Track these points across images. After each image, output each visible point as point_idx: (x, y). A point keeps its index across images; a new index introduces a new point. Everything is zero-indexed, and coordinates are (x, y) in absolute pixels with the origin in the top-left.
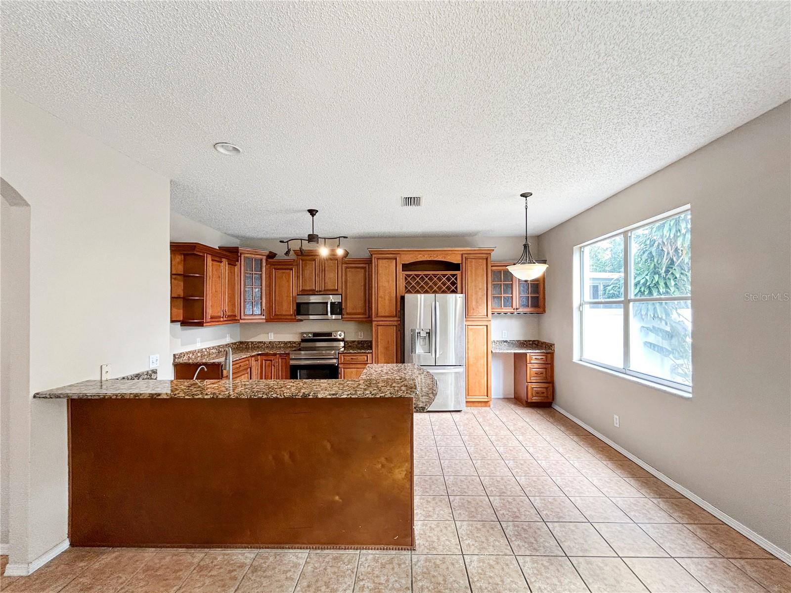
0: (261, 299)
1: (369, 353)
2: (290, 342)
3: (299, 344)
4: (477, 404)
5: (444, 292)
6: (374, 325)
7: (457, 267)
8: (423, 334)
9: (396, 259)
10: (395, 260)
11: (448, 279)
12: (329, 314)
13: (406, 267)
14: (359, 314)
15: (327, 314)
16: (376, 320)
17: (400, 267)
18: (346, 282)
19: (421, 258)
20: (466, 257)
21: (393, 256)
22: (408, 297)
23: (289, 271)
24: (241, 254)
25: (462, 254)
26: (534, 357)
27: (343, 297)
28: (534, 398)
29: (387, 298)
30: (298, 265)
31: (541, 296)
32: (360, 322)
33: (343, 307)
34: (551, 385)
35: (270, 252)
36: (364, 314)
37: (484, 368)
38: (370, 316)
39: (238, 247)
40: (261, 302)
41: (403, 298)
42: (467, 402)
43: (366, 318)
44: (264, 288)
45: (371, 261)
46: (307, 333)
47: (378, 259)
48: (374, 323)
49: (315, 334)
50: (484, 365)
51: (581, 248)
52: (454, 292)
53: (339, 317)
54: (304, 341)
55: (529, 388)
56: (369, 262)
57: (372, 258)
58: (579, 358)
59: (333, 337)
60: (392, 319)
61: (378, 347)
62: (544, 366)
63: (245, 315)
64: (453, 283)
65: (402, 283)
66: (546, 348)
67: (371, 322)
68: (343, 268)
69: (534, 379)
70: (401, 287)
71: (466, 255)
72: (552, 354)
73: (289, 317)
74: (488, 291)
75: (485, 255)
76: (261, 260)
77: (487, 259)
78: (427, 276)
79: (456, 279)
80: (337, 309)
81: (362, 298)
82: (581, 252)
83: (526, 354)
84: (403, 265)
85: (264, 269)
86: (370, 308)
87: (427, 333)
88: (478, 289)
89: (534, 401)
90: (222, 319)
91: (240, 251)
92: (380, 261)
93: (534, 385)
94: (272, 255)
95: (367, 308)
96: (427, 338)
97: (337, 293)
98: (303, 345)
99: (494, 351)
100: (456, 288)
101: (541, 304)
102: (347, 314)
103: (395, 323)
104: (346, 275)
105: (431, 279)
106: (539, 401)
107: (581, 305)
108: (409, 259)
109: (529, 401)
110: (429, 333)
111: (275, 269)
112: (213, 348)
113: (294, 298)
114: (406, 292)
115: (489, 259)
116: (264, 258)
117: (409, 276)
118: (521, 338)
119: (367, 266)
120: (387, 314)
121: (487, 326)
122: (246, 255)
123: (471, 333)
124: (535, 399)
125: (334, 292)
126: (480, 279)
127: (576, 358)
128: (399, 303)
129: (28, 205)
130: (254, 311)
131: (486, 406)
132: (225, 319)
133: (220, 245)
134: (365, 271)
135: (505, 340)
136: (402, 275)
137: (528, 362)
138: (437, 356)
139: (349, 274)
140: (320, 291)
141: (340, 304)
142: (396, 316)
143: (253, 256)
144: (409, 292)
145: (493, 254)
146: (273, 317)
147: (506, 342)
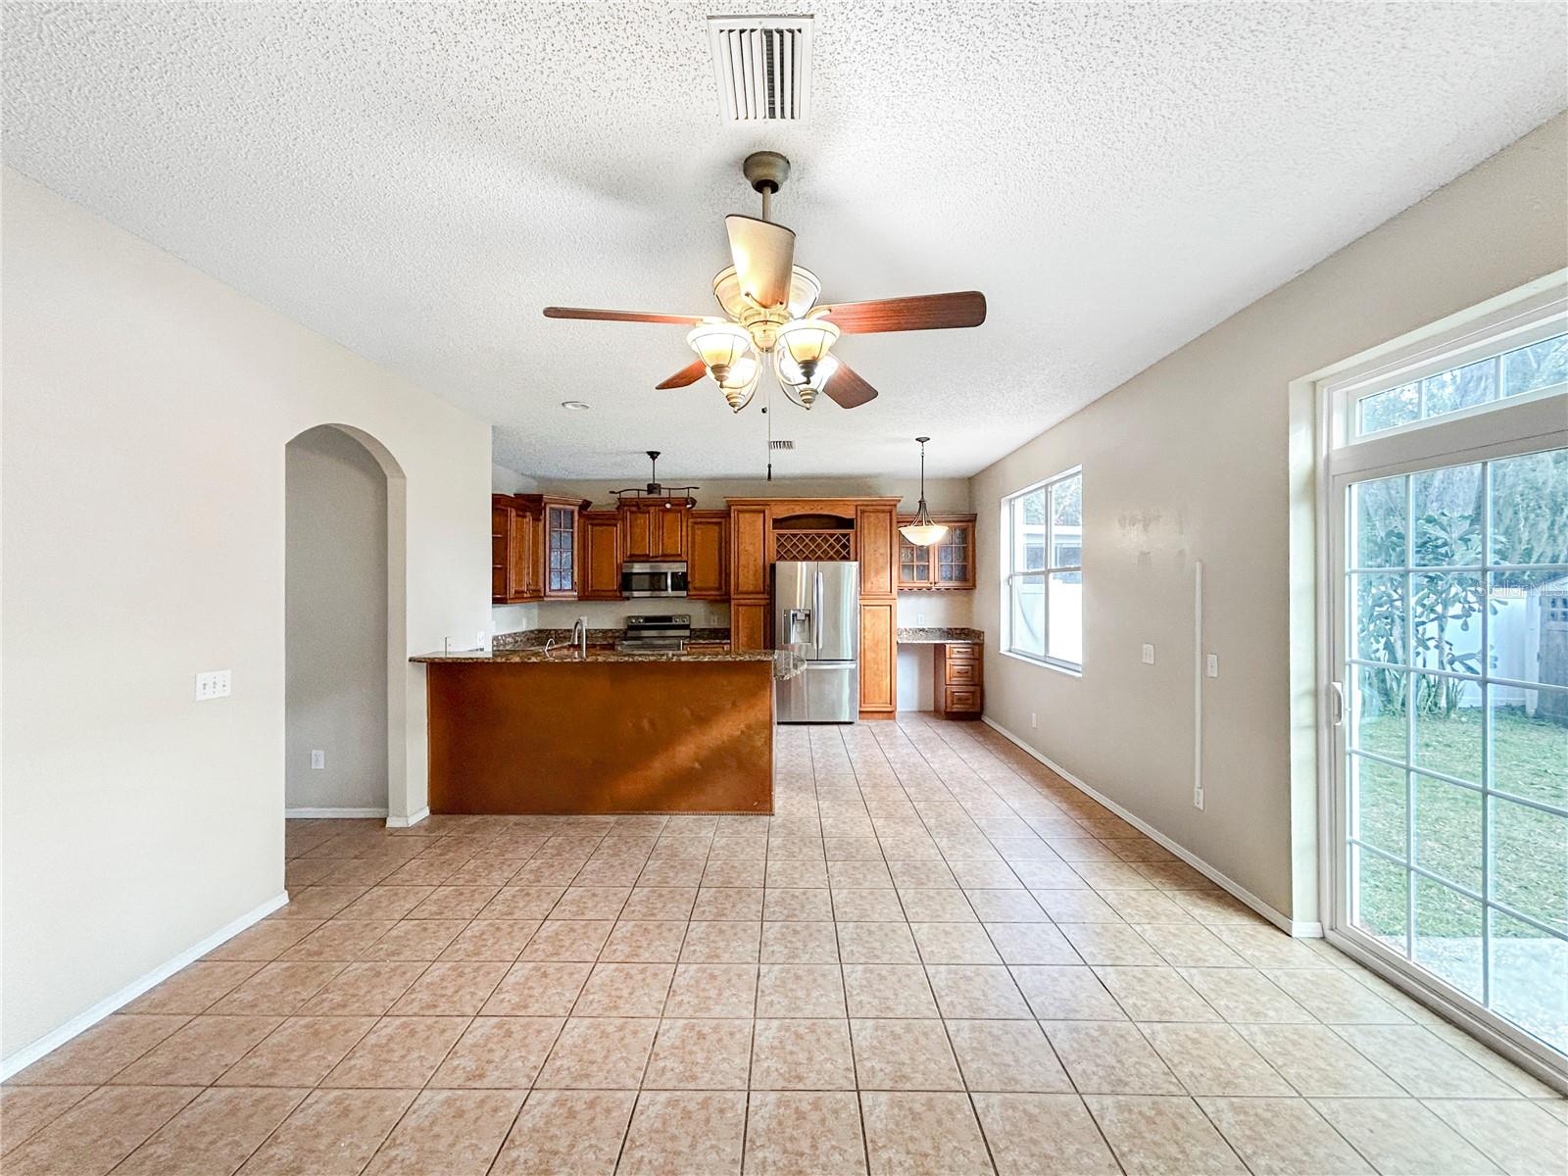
0: (572, 568)
1: (725, 644)
2: (610, 630)
3: (625, 633)
4: (876, 715)
5: (831, 559)
6: (732, 605)
7: (848, 523)
8: (801, 617)
9: (764, 512)
10: (762, 515)
11: (838, 540)
12: (670, 589)
13: (779, 523)
14: (711, 589)
15: (666, 590)
16: (736, 596)
17: (770, 523)
18: (693, 543)
19: (799, 511)
20: (863, 510)
21: (759, 507)
22: (781, 565)
23: (609, 528)
24: (545, 505)
25: (857, 506)
26: (956, 651)
27: (690, 566)
28: (955, 706)
29: (752, 567)
30: (624, 519)
31: (970, 566)
32: (713, 602)
33: (689, 579)
34: (978, 688)
35: (585, 500)
36: (719, 589)
37: (886, 665)
38: (728, 593)
39: (542, 495)
40: (572, 573)
41: (773, 567)
42: (860, 712)
43: (722, 596)
44: (576, 552)
45: (730, 514)
46: (637, 618)
47: (739, 511)
48: (733, 602)
49: (647, 619)
50: (886, 661)
51: (1011, 500)
52: (845, 558)
53: (684, 593)
54: (632, 628)
55: (949, 692)
56: (725, 515)
57: (730, 510)
58: (1007, 648)
59: (674, 623)
60: (760, 596)
61: (738, 633)
62: (972, 662)
63: (550, 590)
64: (845, 547)
65: (772, 545)
66: (974, 639)
67: (728, 601)
68: (689, 524)
69: (955, 681)
70: (771, 549)
71: (862, 508)
72: (981, 645)
73: (611, 594)
74: (893, 557)
75: (889, 508)
76: (573, 512)
77: (891, 512)
78: (807, 536)
79: (848, 540)
80: (681, 582)
81: (717, 567)
82: (1012, 508)
83: (944, 645)
84: (775, 521)
85: (576, 525)
86: (728, 582)
87: (806, 615)
88: (878, 555)
89: (954, 710)
90: (525, 595)
91: (545, 500)
92: (741, 515)
93: (955, 689)
94: (586, 504)
95: (723, 582)
96: (807, 623)
97: (679, 559)
98: (631, 634)
99: (900, 642)
100: (848, 553)
101: (969, 576)
102: (695, 589)
103: (763, 602)
104: (693, 534)
105: (813, 540)
106: (960, 710)
107: (1011, 577)
108: (782, 512)
109: (948, 710)
110: (808, 616)
111: (592, 525)
112: (510, 635)
113: (619, 567)
114: (778, 560)
115: (894, 513)
116: (576, 509)
117: (782, 535)
118: (945, 626)
119: (723, 520)
120: (751, 588)
121: (891, 606)
122: (553, 506)
123: (868, 616)
124: (957, 708)
125: (674, 558)
126: (881, 542)
127: (1004, 648)
128: (768, 576)
129: (404, 477)
130: (561, 584)
131: (890, 719)
132: (529, 595)
133: (516, 492)
134: (721, 529)
135: (921, 627)
136: (772, 534)
137: (948, 656)
138: (820, 647)
139: (698, 532)
140: (656, 557)
141: (685, 575)
142: (764, 593)
143: (561, 506)
144: (781, 558)
145: (899, 505)
146: (588, 594)
147: (922, 630)
